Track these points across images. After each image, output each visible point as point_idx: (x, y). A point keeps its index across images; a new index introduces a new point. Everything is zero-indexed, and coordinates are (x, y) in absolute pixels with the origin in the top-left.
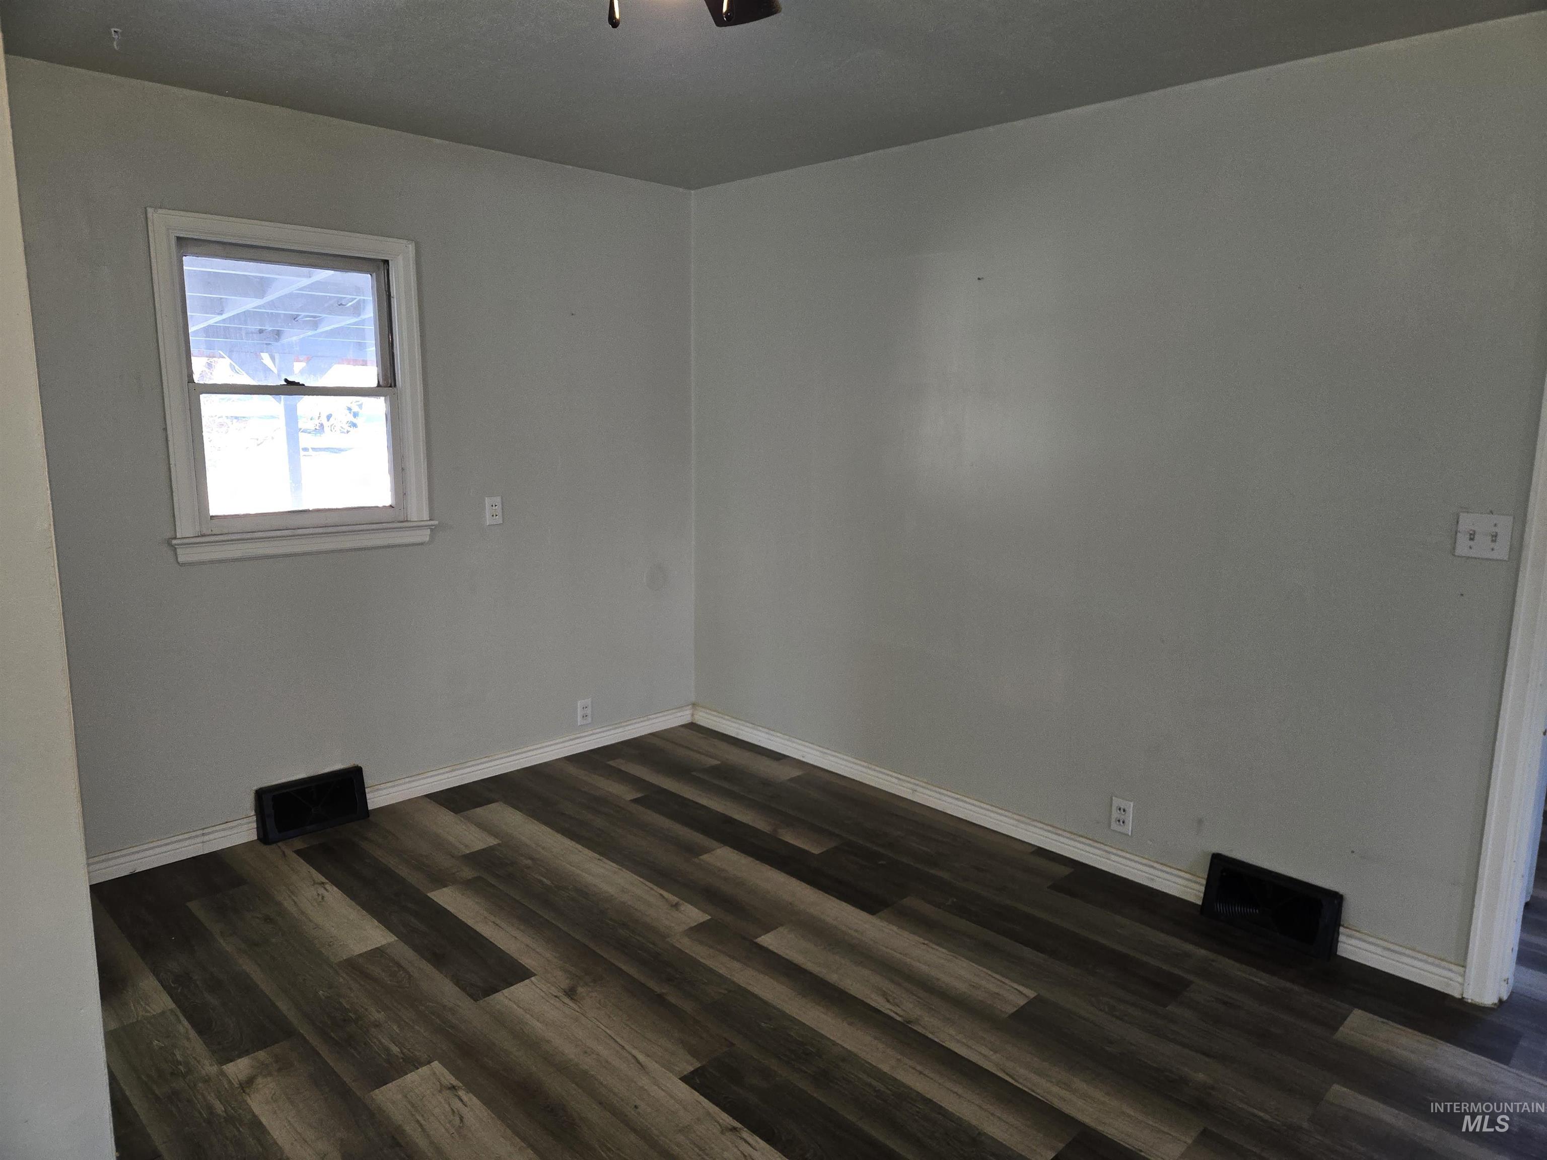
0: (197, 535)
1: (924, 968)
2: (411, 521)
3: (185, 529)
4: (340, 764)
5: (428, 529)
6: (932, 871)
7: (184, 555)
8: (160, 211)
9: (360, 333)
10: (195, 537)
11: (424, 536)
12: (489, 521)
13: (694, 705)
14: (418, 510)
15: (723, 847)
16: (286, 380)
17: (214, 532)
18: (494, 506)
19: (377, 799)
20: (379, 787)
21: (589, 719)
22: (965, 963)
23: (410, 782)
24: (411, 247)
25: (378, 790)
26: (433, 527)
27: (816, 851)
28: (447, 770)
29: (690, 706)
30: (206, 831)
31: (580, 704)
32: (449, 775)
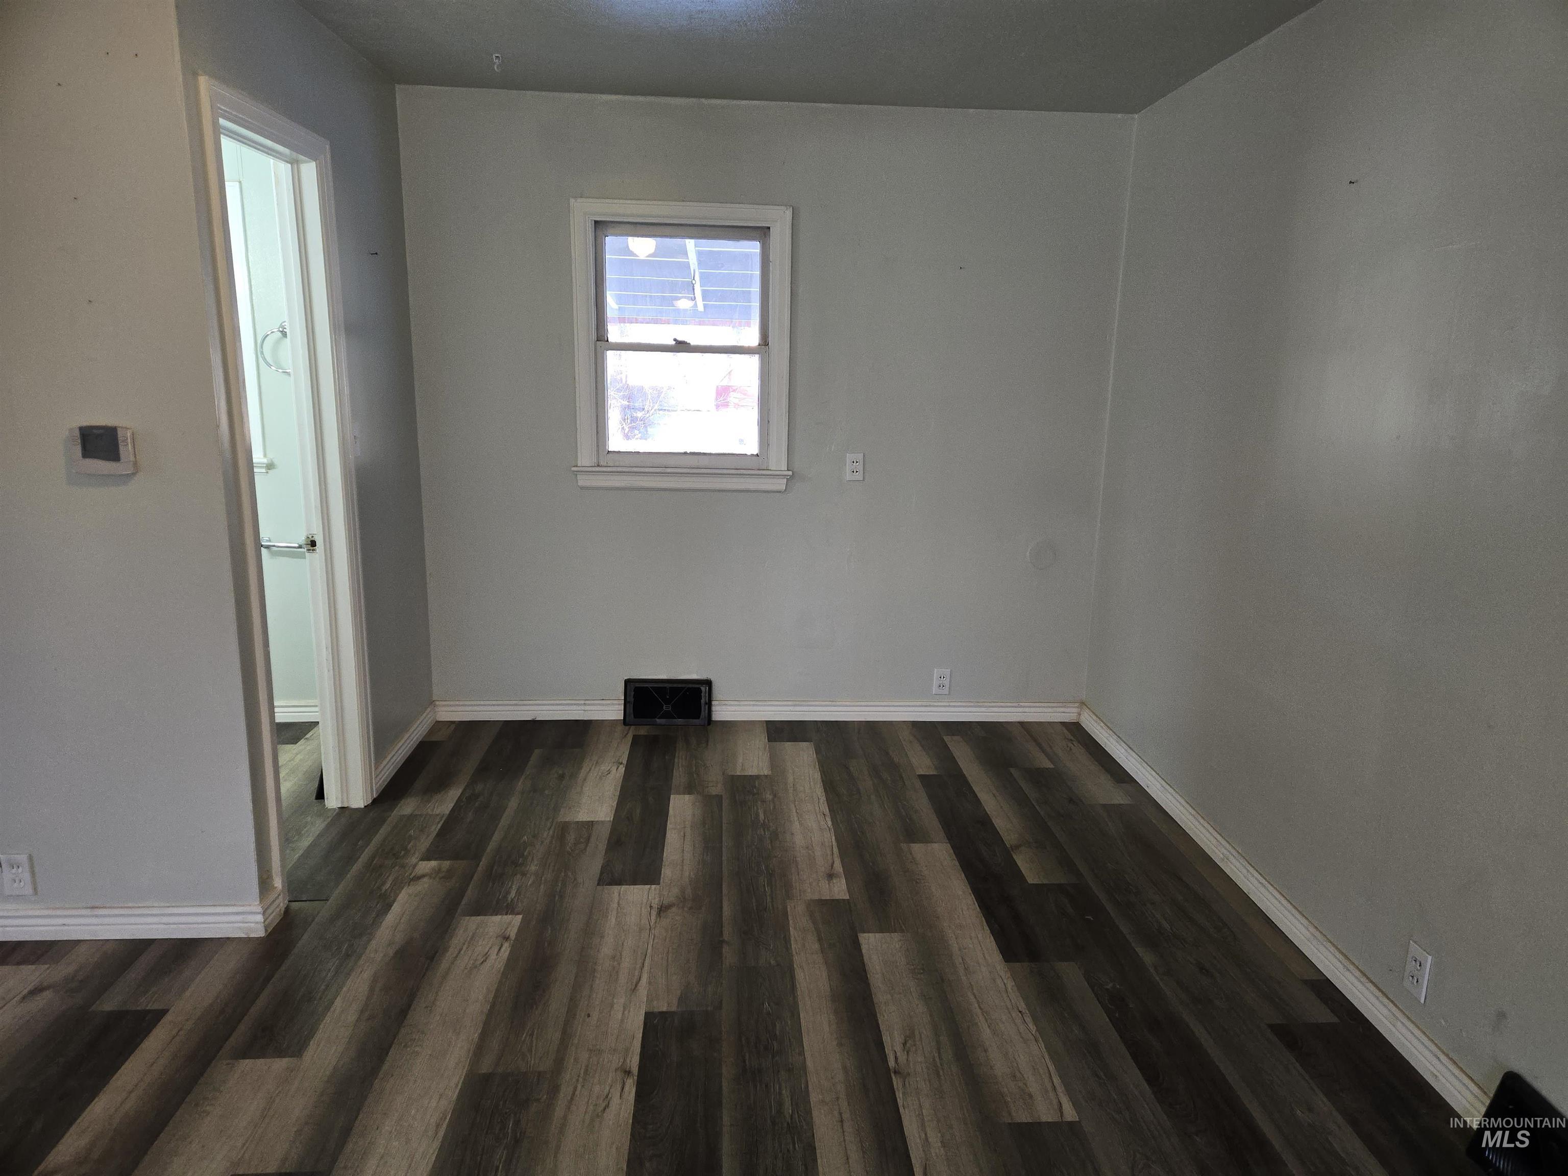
0: (594, 465)
1: (986, 1033)
2: (770, 470)
3: (585, 459)
4: (696, 675)
5: (785, 478)
6: (1139, 950)
7: (583, 481)
8: (579, 200)
9: (747, 296)
10: (592, 466)
11: (781, 484)
12: (848, 476)
13: (1083, 704)
14: (778, 462)
15: (947, 843)
16: (675, 340)
17: (609, 465)
18: (855, 462)
19: (723, 712)
20: (726, 702)
21: (946, 691)
22: (1038, 1049)
23: (754, 705)
24: (789, 213)
25: (725, 705)
26: (789, 477)
27: (1032, 878)
28: (790, 703)
29: (1077, 705)
30: (587, 702)
31: (936, 672)
32: (791, 708)
